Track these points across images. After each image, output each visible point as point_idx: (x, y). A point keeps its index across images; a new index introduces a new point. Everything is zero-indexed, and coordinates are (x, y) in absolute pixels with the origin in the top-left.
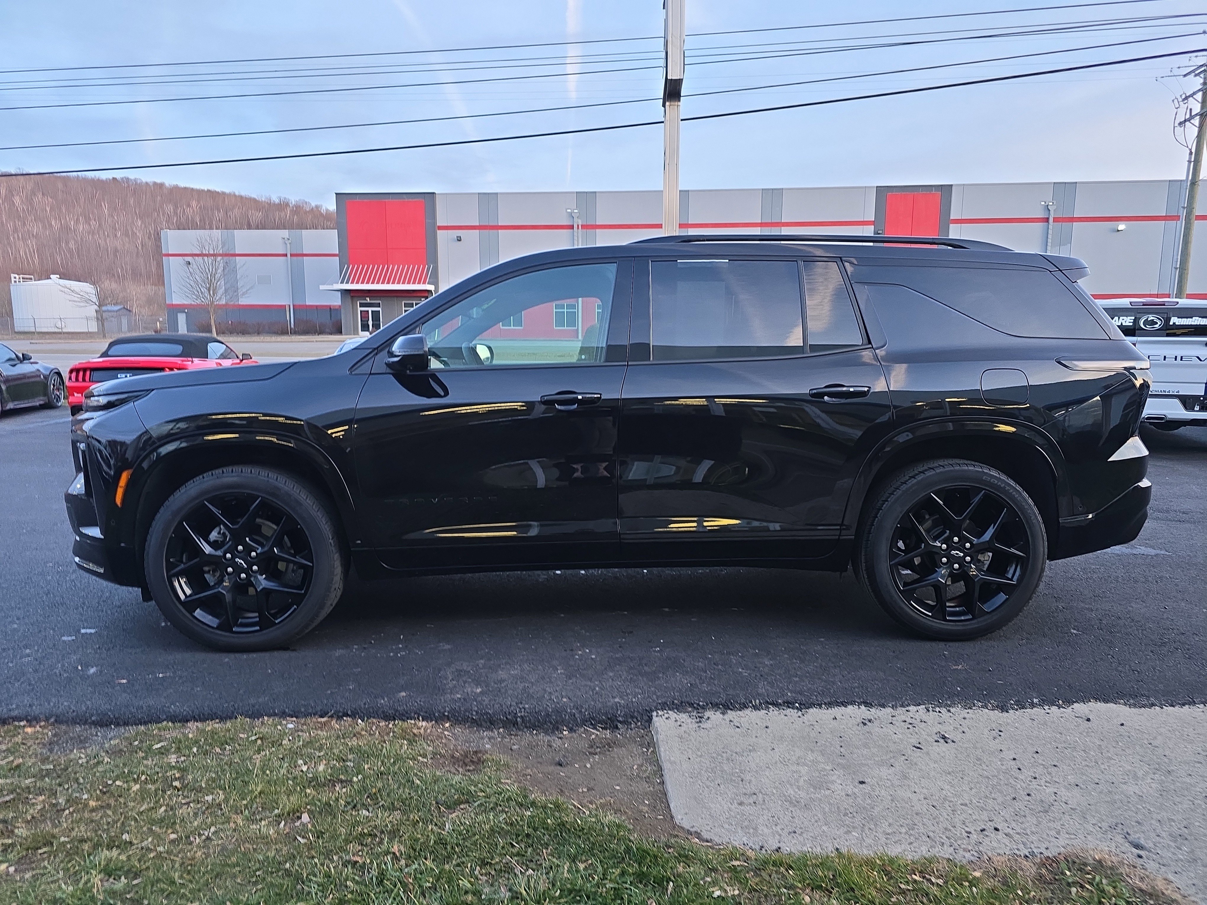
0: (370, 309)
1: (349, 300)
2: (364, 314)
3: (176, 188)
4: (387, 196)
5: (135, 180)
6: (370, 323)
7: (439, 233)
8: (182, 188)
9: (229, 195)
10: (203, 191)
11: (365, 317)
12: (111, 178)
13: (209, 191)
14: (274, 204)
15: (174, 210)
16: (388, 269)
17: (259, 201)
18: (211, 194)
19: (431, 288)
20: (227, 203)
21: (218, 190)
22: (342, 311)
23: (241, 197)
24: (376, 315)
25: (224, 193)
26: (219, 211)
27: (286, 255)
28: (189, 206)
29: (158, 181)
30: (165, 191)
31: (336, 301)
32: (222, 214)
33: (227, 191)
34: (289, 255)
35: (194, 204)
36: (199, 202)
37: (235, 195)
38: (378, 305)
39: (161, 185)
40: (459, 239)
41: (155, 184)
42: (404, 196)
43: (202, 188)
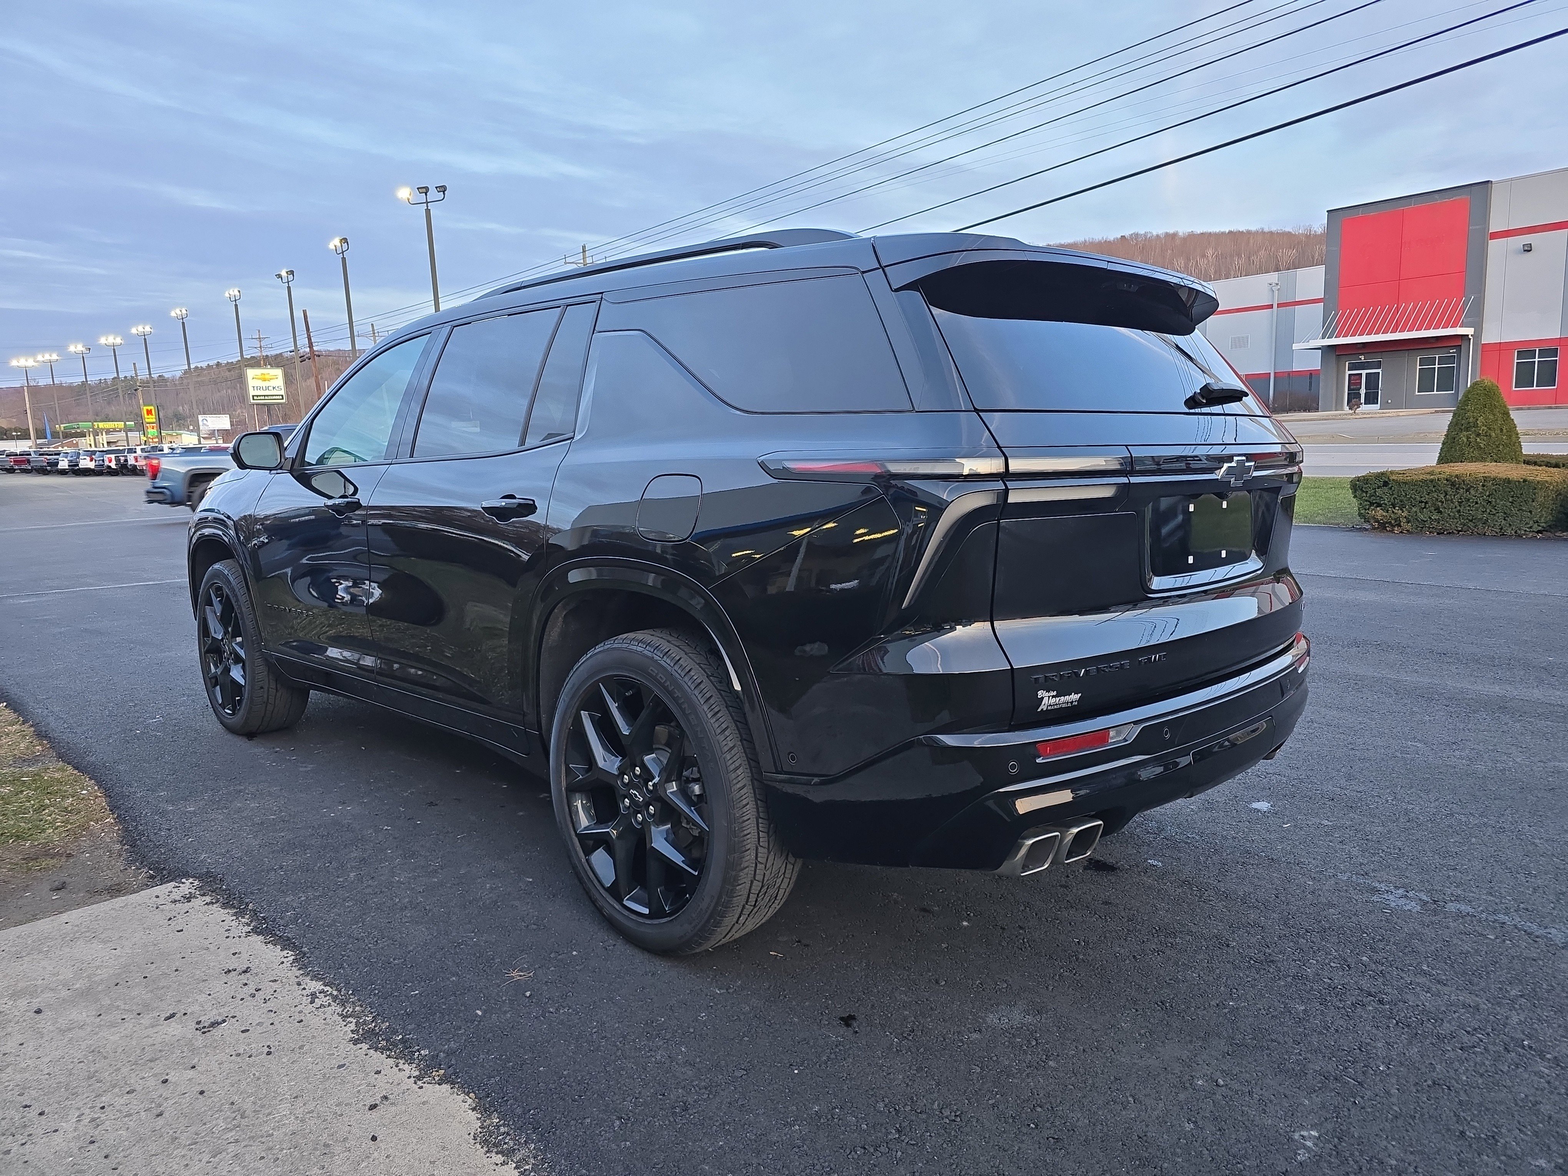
0: (1364, 372)
1: (1333, 359)
2: (1354, 381)
3: (1192, 236)
4: (1408, 200)
5: (1145, 235)
6: (1363, 391)
7: (1492, 244)
8: (1198, 235)
9: (1257, 232)
10: (1223, 233)
11: (1355, 384)
12: (1119, 236)
13: (1230, 232)
14: (1315, 236)
15: (1185, 265)
16: (1398, 309)
17: (1295, 235)
18: (1233, 235)
19: (1469, 331)
20: (1251, 244)
21: (1242, 228)
22: (1322, 377)
23: (1271, 233)
24: (1372, 380)
25: (1249, 232)
26: (1239, 256)
27: (1271, 306)
28: (1204, 256)
29: (1171, 231)
30: (1178, 242)
31: (1315, 363)
32: (1243, 261)
33: (1253, 228)
34: (1275, 306)
35: (1210, 252)
36: (1216, 250)
37: (1263, 233)
38: (1378, 365)
39: (1174, 235)
40: (1528, 249)
41: (1167, 234)
42: (1436, 196)
43: (1222, 230)
